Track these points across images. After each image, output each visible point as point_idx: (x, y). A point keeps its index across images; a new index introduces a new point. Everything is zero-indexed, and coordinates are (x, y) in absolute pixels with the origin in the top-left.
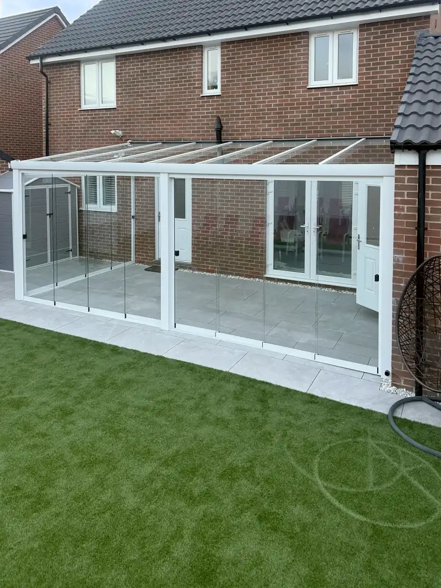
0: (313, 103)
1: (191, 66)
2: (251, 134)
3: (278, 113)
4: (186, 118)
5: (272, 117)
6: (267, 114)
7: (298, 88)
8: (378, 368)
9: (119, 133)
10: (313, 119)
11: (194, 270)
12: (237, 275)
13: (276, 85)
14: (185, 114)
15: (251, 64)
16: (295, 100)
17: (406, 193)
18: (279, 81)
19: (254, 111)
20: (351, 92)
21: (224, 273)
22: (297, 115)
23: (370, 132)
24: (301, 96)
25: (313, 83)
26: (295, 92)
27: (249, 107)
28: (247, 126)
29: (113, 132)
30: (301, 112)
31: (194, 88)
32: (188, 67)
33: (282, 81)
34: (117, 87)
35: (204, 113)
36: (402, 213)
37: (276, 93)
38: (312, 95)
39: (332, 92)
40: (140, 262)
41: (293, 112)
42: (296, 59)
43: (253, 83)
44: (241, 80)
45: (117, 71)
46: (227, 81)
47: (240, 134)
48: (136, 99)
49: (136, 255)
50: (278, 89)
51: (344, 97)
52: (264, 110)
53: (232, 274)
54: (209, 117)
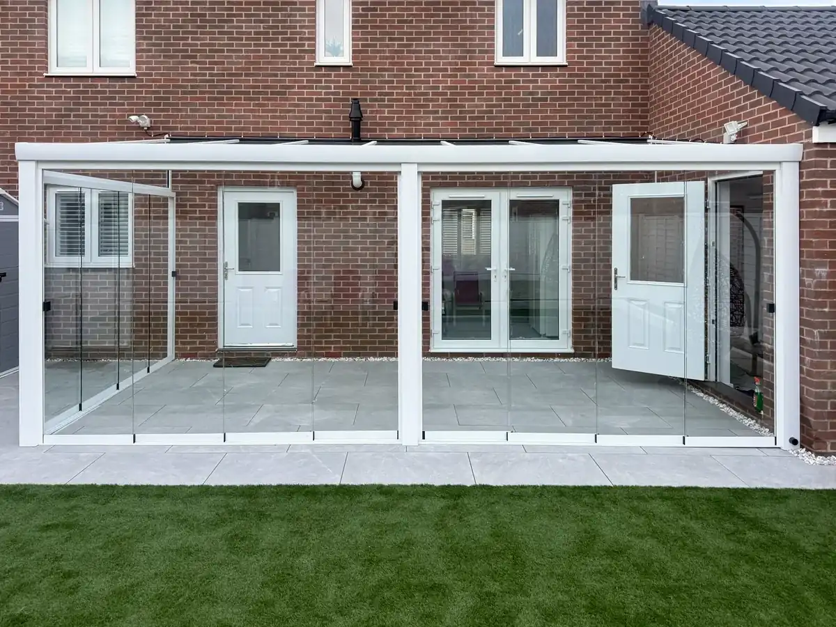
0: (503, 88)
1: (295, 16)
2: (405, 130)
3: (449, 100)
4: (287, 99)
5: (440, 106)
6: (432, 100)
7: (480, 64)
8: (776, 438)
9: (145, 121)
10: (504, 112)
11: (301, 356)
12: (381, 355)
13: (446, 58)
14: (285, 93)
15: (405, 22)
16: (476, 82)
17: (829, 182)
18: (450, 52)
19: (409, 94)
20: (558, 76)
21: (359, 355)
22: (480, 104)
23: (585, 132)
24: (485, 76)
25: (501, 60)
26: (476, 70)
27: (402, 88)
28: (398, 118)
29: (134, 118)
30: (485, 100)
31: (301, 51)
32: (290, 16)
33: (455, 52)
34: (137, 39)
35: (320, 93)
36: (825, 210)
37: (446, 70)
38: (502, 76)
39: (531, 73)
40: (186, 356)
41: (473, 100)
42: (476, 21)
43: (409, 52)
44: (388, 46)
45: (137, 9)
46: (363, 45)
47: (387, 130)
48: (180, 63)
49: (176, 343)
50: (450, 64)
51: (548, 82)
52: (427, 94)
53: (374, 355)
54: (329, 100)
